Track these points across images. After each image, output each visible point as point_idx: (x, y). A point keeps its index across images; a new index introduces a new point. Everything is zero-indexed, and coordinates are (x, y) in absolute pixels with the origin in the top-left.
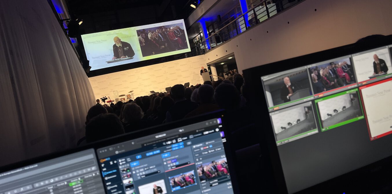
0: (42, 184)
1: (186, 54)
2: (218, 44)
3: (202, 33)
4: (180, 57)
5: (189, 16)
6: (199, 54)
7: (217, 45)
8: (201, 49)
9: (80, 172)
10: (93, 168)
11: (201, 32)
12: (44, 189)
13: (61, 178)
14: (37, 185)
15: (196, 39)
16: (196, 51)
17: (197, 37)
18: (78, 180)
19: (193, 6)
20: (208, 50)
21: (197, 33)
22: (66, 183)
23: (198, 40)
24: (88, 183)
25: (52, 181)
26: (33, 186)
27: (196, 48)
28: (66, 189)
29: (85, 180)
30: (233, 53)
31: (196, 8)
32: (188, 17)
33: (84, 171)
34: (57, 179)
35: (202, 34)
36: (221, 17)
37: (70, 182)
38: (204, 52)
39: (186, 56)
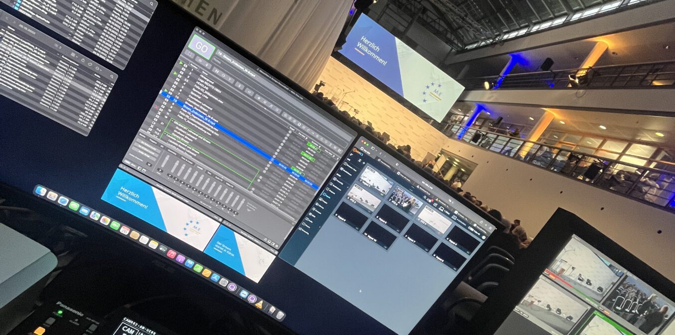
0: (290, 118)
1: (432, 121)
2: (472, 142)
3: (468, 117)
4: (425, 117)
5: (474, 90)
6: (444, 133)
7: (470, 141)
8: (450, 130)
9: (326, 142)
10: (340, 151)
11: (468, 115)
12: (287, 125)
13: (308, 130)
14: (285, 115)
15: (456, 117)
16: (444, 127)
17: (459, 116)
18: (318, 147)
19: (487, 85)
20: (456, 137)
21: (464, 113)
22: (307, 138)
23: (457, 119)
24: (322, 157)
25: (299, 124)
26: (282, 113)
27: (448, 125)
28: (301, 144)
29: (322, 153)
30: (477, 164)
31: (488, 90)
32: (472, 90)
33: (330, 145)
34: (304, 127)
35: (466, 118)
36: (503, 121)
37: (310, 141)
38: (451, 136)
39: (431, 123)
